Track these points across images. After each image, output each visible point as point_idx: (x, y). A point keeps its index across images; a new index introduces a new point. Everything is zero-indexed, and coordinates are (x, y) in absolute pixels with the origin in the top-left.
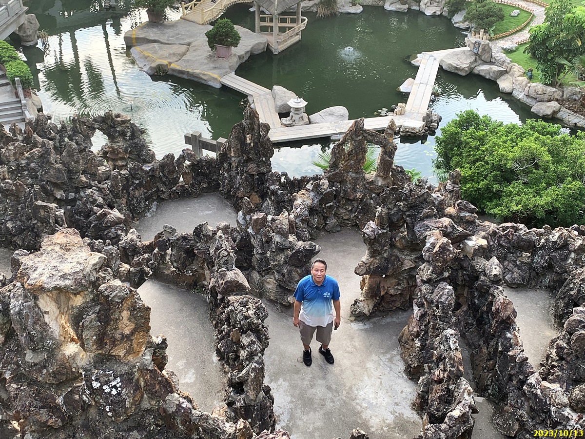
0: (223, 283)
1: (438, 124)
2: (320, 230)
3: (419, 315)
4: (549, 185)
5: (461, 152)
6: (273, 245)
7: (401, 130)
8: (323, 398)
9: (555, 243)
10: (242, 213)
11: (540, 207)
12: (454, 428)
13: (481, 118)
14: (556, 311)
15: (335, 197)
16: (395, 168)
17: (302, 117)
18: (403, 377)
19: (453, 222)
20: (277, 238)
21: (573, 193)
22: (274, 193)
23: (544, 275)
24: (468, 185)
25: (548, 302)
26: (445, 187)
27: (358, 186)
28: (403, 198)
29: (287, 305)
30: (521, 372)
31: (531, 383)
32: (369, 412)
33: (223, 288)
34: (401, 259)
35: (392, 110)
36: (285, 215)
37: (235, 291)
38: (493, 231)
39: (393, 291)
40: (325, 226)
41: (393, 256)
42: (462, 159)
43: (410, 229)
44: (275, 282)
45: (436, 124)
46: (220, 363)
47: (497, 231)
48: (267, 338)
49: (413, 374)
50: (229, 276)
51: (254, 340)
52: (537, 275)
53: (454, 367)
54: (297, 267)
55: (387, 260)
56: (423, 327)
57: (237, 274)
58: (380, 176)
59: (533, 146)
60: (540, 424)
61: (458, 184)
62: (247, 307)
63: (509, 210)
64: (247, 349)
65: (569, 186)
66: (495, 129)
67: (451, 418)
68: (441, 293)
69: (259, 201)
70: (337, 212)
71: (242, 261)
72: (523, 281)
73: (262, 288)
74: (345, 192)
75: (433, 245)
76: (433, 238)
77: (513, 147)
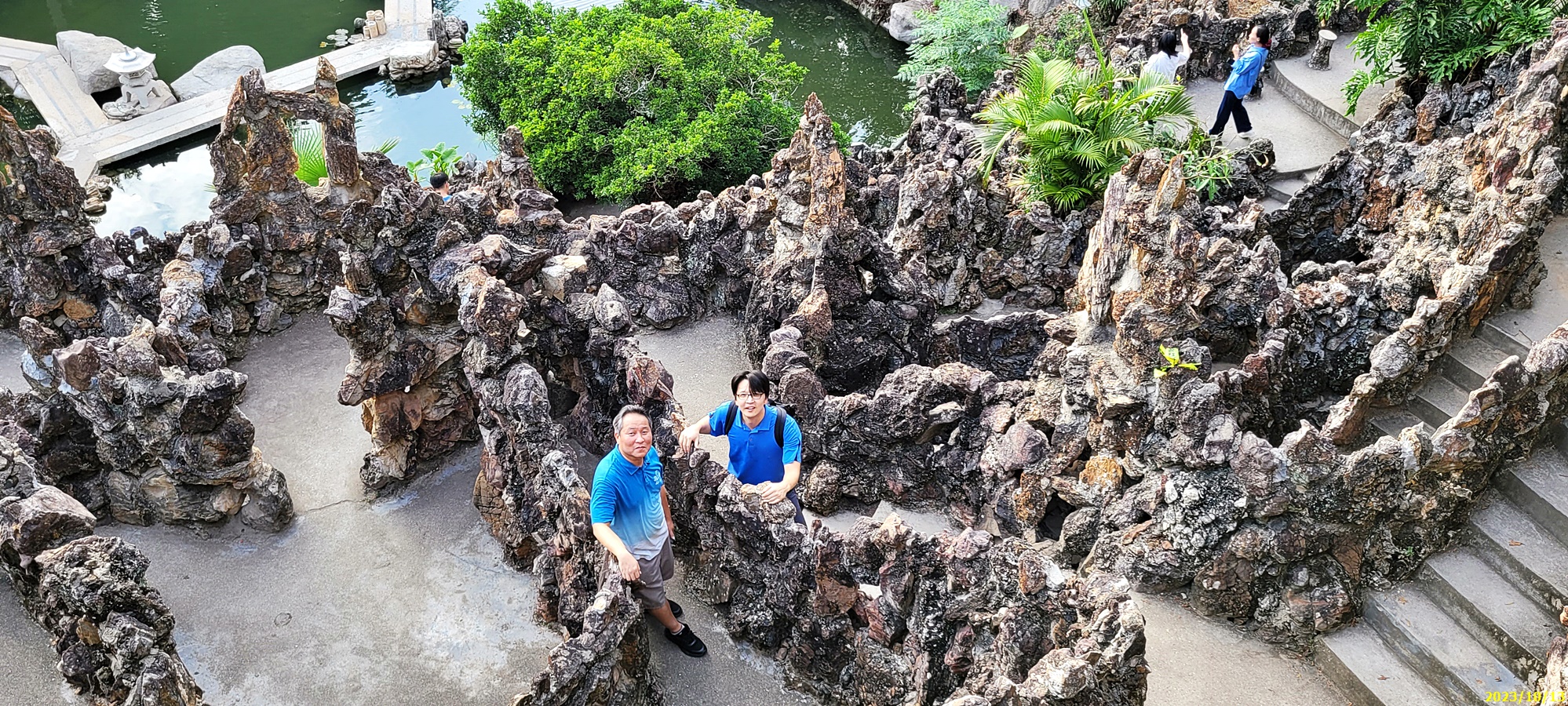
0: (17, 531)
1: (463, 37)
2: (247, 335)
3: (493, 443)
4: (693, 114)
5: (514, 89)
6: (134, 404)
7: (391, 68)
8: (351, 676)
9: (713, 222)
10: (30, 356)
11: (687, 159)
12: (605, 633)
13: (532, 9)
14: (750, 349)
15: (256, 254)
16: (365, 158)
17: (153, 90)
18: (505, 571)
19: (508, 241)
20: (136, 387)
21: (738, 116)
22: (117, 283)
23: (713, 288)
24: (547, 152)
25: (734, 334)
26: (500, 168)
27: (298, 219)
28: (386, 221)
29: (216, 519)
30: (705, 482)
31: (726, 497)
32: (454, 664)
33: (23, 540)
34: (428, 346)
35: (359, 30)
36: (144, 329)
37: (56, 535)
38: (598, 234)
39: (435, 412)
40: (256, 322)
41: (411, 343)
42: (519, 103)
43: (424, 280)
44: (169, 480)
45: (460, 40)
46: (83, 699)
47: (605, 230)
48: (161, 612)
49: (520, 557)
50: (27, 510)
51: (129, 626)
52: (702, 291)
53: (581, 519)
54: (205, 433)
55: (399, 356)
56: (507, 465)
57: (47, 498)
58: (339, 184)
59: (642, 42)
60: (761, 562)
61: (522, 156)
62: (87, 563)
63: (635, 181)
64: (119, 651)
65: (727, 105)
66: (563, 25)
67: (593, 617)
68: (514, 389)
69: (88, 312)
70: (272, 285)
71: (73, 461)
72: (680, 309)
73: (146, 503)
74: (275, 238)
75: (474, 298)
76: (471, 285)
77: (607, 55)
